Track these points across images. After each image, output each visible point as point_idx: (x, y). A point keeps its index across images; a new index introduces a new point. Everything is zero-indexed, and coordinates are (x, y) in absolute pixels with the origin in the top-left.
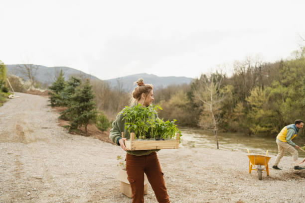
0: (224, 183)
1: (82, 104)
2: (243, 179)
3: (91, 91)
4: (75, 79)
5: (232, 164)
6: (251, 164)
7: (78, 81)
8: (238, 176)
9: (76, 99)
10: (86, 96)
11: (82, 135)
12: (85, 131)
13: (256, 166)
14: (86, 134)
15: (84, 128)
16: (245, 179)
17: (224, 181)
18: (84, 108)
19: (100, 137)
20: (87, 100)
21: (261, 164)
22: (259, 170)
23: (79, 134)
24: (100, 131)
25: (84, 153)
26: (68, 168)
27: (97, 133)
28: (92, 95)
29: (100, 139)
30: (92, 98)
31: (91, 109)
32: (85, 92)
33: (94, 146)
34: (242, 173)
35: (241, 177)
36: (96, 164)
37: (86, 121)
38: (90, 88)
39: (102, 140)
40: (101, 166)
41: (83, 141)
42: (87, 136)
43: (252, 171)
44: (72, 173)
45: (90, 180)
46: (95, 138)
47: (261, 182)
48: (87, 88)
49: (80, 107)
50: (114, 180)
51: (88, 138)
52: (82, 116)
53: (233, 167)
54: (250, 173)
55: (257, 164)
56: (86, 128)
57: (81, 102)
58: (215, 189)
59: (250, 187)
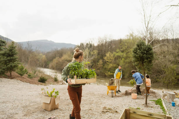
0: (97, 100)
1: (9, 58)
2: (105, 98)
3: (15, 49)
4: (1, 41)
5: (98, 91)
6: (108, 90)
7: (4, 42)
8: (103, 96)
9: (3, 55)
10: (11, 53)
11: (8, 78)
12: (10, 76)
13: (111, 91)
14: (11, 77)
15: (9, 74)
16: (106, 97)
17: (96, 99)
18: (10, 61)
19: (21, 79)
20: (12, 55)
21: (113, 90)
22: (112, 92)
23: (6, 78)
24: (19, 75)
25: (11, 89)
26: (4, 98)
27: (18, 77)
28: (15, 53)
29: (21, 81)
30: (16, 54)
31: (15, 62)
32: (11, 50)
33: (18, 85)
34: (104, 95)
35: (104, 97)
36: (22, 95)
37: (11, 69)
38: (14, 48)
39: (22, 81)
40: (26, 96)
41: (10, 82)
42: (12, 78)
43: (109, 94)
44: (8, 101)
45: (22, 104)
46: (17, 80)
47: (113, 98)
48: (12, 48)
49: (7, 60)
50: (37, 103)
51: (12, 80)
52: (9, 66)
53: (100, 93)
54: (108, 94)
55: (111, 90)
56: (11, 74)
57: (7, 57)
58: (92, 103)
59: (108, 101)
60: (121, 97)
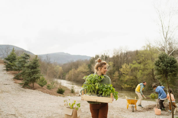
0: (117, 114)
1: (33, 70)
2: (125, 112)
3: (38, 62)
4: (26, 55)
5: (117, 105)
6: (128, 104)
7: (28, 56)
8: (122, 110)
9: (28, 67)
10: (35, 66)
11: (31, 89)
13: (131, 105)
14: (33, 88)
15: (32, 85)
16: (126, 112)
17: (116, 113)
18: (33, 73)
19: (42, 90)
20: (35, 68)
21: (134, 104)
22: (132, 107)
23: (29, 88)
24: (40, 86)
25: (35, 99)
26: (29, 108)
28: (38, 65)
29: (42, 91)
30: (38, 66)
31: (37, 73)
32: (34, 63)
33: (40, 96)
34: (124, 109)
35: (124, 111)
36: (45, 106)
37: (33, 80)
38: (38, 61)
39: (43, 92)
40: (48, 107)
41: (33, 93)
42: (34, 89)
43: (129, 108)
44: (33, 111)
45: (45, 115)
46: (39, 91)
47: (134, 113)
48: (36, 61)
49: (31, 72)
50: (58, 114)
51: (35, 91)
52: (33, 77)
53: (118, 106)
54: (127, 109)
55: (131, 104)
56: (33, 85)
57: (31, 69)
58: (113, 117)
59: (129, 116)
60: (142, 112)
